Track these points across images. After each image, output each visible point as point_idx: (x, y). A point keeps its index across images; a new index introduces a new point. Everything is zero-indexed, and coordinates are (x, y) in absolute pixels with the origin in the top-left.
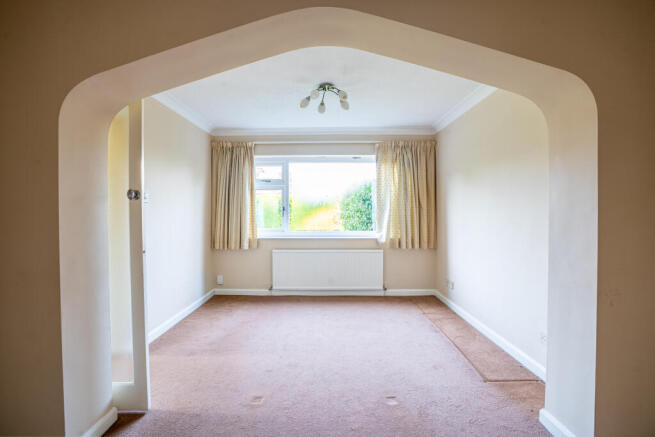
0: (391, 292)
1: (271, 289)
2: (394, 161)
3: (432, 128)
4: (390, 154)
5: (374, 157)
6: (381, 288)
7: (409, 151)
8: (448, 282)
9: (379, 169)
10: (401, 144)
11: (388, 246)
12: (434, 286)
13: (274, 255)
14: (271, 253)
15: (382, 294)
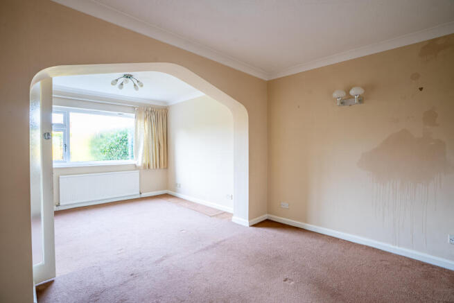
0: (144, 195)
1: (58, 205)
2: (145, 119)
3: (165, 102)
4: (143, 115)
5: (134, 115)
6: (138, 193)
7: (153, 113)
8: (176, 184)
9: (136, 123)
10: (150, 109)
11: (142, 168)
12: (167, 188)
13: (60, 180)
14: (59, 178)
15: (139, 197)
